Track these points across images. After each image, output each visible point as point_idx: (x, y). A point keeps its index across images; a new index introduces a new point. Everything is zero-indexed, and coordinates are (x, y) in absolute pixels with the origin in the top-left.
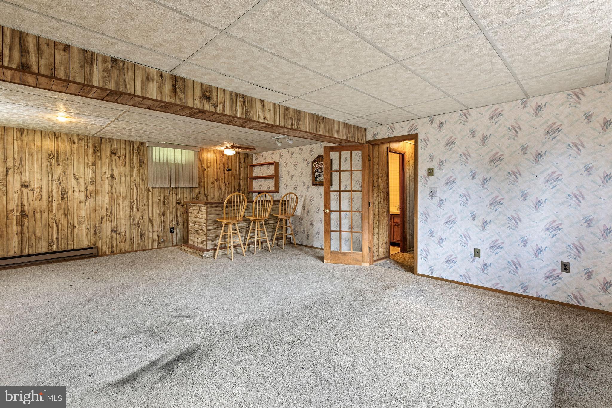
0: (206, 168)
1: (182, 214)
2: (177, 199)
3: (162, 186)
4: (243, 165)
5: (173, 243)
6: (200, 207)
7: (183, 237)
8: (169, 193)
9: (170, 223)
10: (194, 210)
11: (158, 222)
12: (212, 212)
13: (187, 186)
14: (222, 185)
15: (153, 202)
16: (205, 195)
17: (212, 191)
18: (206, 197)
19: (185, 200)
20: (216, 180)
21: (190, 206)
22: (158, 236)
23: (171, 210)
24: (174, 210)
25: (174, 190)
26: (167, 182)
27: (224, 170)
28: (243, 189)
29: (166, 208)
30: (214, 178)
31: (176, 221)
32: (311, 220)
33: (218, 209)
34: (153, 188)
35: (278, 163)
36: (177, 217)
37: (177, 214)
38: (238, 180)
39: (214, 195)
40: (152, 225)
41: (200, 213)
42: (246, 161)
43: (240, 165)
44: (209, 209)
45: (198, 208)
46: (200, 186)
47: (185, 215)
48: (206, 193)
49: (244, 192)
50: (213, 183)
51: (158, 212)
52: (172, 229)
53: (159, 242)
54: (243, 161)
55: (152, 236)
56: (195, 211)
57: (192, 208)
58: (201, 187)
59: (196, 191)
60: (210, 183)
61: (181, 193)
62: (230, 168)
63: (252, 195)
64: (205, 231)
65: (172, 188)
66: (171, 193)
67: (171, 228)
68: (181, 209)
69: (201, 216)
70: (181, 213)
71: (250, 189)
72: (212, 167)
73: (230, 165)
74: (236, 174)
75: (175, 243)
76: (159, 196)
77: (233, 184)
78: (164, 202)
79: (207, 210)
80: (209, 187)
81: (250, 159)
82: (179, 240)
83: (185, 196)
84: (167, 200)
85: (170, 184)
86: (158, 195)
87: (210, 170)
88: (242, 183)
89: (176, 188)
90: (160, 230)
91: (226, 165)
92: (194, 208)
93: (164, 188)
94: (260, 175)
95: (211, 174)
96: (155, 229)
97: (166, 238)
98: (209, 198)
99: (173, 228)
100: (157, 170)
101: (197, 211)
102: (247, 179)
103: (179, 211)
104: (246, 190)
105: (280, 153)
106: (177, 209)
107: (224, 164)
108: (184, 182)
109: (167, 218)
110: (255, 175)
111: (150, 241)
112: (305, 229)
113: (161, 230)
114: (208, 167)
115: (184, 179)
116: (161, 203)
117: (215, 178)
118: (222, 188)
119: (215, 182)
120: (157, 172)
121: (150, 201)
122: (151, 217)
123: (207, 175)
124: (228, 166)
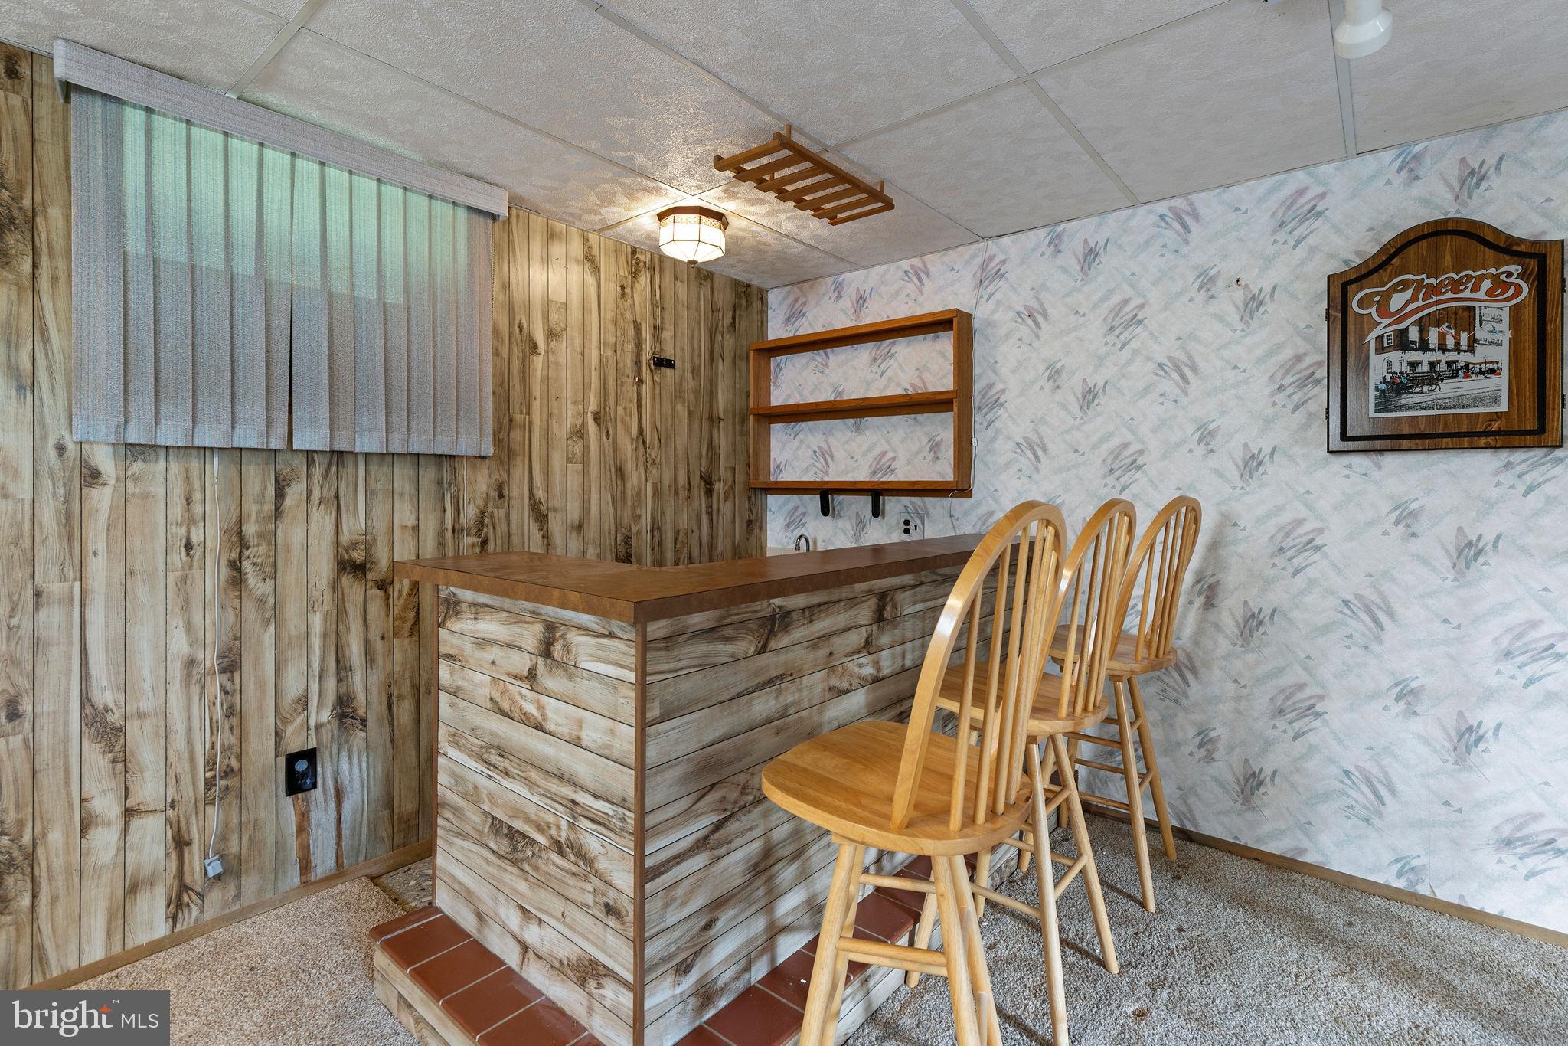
0: (539, 337)
1: (379, 646)
2: (346, 537)
3: (209, 436)
4: (729, 341)
5: (306, 867)
6: (551, 627)
7: (389, 804)
8: (280, 494)
9: (282, 720)
10: (483, 643)
11: (179, 727)
12: (685, 686)
13: (419, 445)
14: (626, 445)
15: (129, 573)
16: (535, 506)
17: (573, 481)
18: (541, 517)
19: (403, 551)
20: (597, 418)
21: (452, 607)
22: (181, 843)
23: (293, 623)
24: (317, 620)
25: (317, 471)
26: (260, 409)
27: (637, 363)
28: (729, 475)
29: (250, 611)
30: (585, 401)
31: (331, 697)
32: (1288, 680)
33: (722, 650)
34: (132, 451)
35: (967, 318)
36: (343, 668)
37: (340, 649)
38: (706, 426)
39: (585, 509)
40: (122, 761)
41: (552, 682)
42: (742, 325)
43: (712, 343)
44: (659, 662)
45: (530, 635)
46: (506, 452)
47: (403, 649)
48: (540, 494)
49: (732, 488)
50: (580, 433)
51: (179, 644)
52: (301, 766)
53: (183, 887)
54: (728, 320)
55: (123, 848)
56: (495, 653)
57: (464, 625)
58: (511, 453)
59: (478, 484)
60: (561, 431)
61: (370, 493)
62: (668, 354)
63: (764, 509)
64: (624, 880)
65: (300, 462)
66: (295, 494)
67: (292, 759)
68: (375, 609)
69: (557, 714)
70: (374, 634)
71: (757, 476)
72: (574, 333)
73: (667, 335)
74: (696, 392)
75: (324, 861)
76: (190, 522)
77: (681, 441)
78: (235, 566)
79: (642, 671)
80: (557, 459)
81: (756, 317)
82: (356, 830)
83: (404, 514)
84: (258, 551)
85: (281, 429)
86: (177, 510)
87: (565, 352)
88: (723, 439)
89: (338, 457)
90: (191, 790)
91: (647, 334)
92: (491, 627)
93: (235, 454)
94: (825, 395)
95: (567, 381)
96: (149, 789)
97: (255, 843)
98: (555, 525)
99: (310, 755)
100: (166, 303)
101: (521, 663)
102: (744, 420)
103: (355, 626)
104: (740, 477)
105: (984, 266)
106: (341, 612)
107: (637, 327)
108: (399, 419)
109: (261, 685)
110: (779, 397)
111: (99, 898)
112: (1219, 732)
113: (210, 784)
114: (552, 334)
115: (400, 397)
116: (212, 575)
117: (593, 405)
118: (628, 467)
119: (592, 426)
120: (169, 324)
121: (99, 570)
122: (105, 695)
123: (546, 380)
124: (657, 339)
